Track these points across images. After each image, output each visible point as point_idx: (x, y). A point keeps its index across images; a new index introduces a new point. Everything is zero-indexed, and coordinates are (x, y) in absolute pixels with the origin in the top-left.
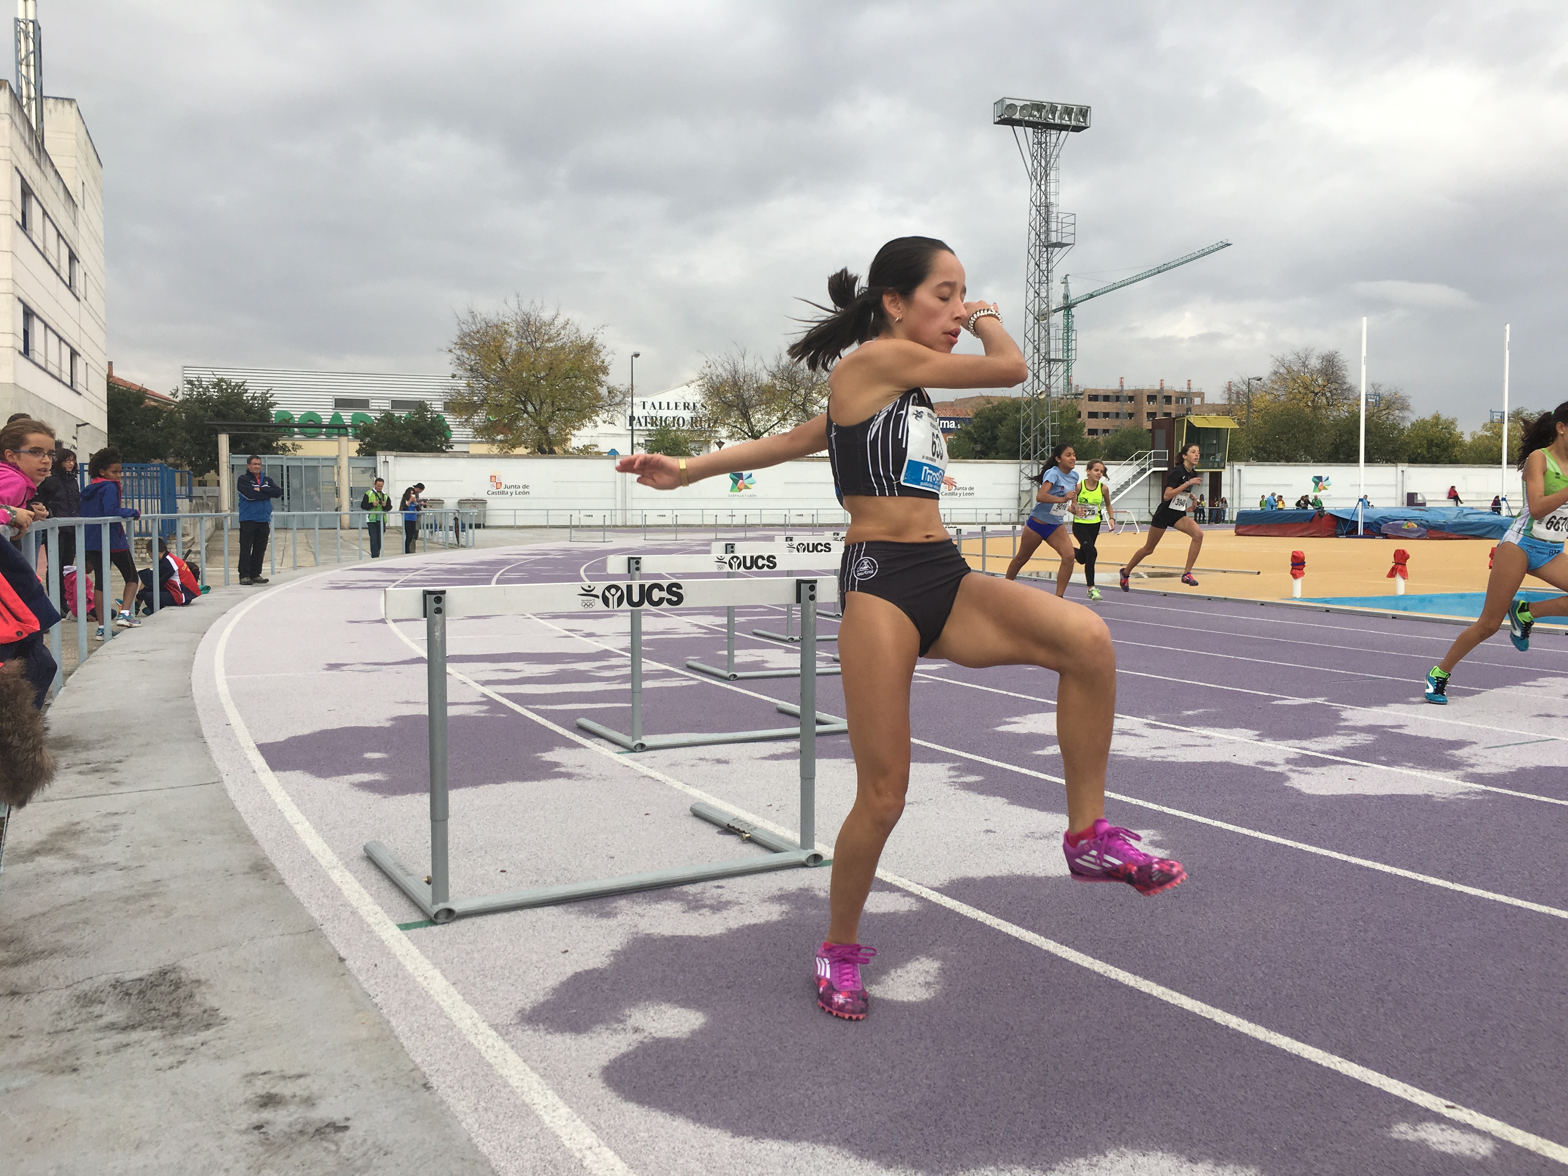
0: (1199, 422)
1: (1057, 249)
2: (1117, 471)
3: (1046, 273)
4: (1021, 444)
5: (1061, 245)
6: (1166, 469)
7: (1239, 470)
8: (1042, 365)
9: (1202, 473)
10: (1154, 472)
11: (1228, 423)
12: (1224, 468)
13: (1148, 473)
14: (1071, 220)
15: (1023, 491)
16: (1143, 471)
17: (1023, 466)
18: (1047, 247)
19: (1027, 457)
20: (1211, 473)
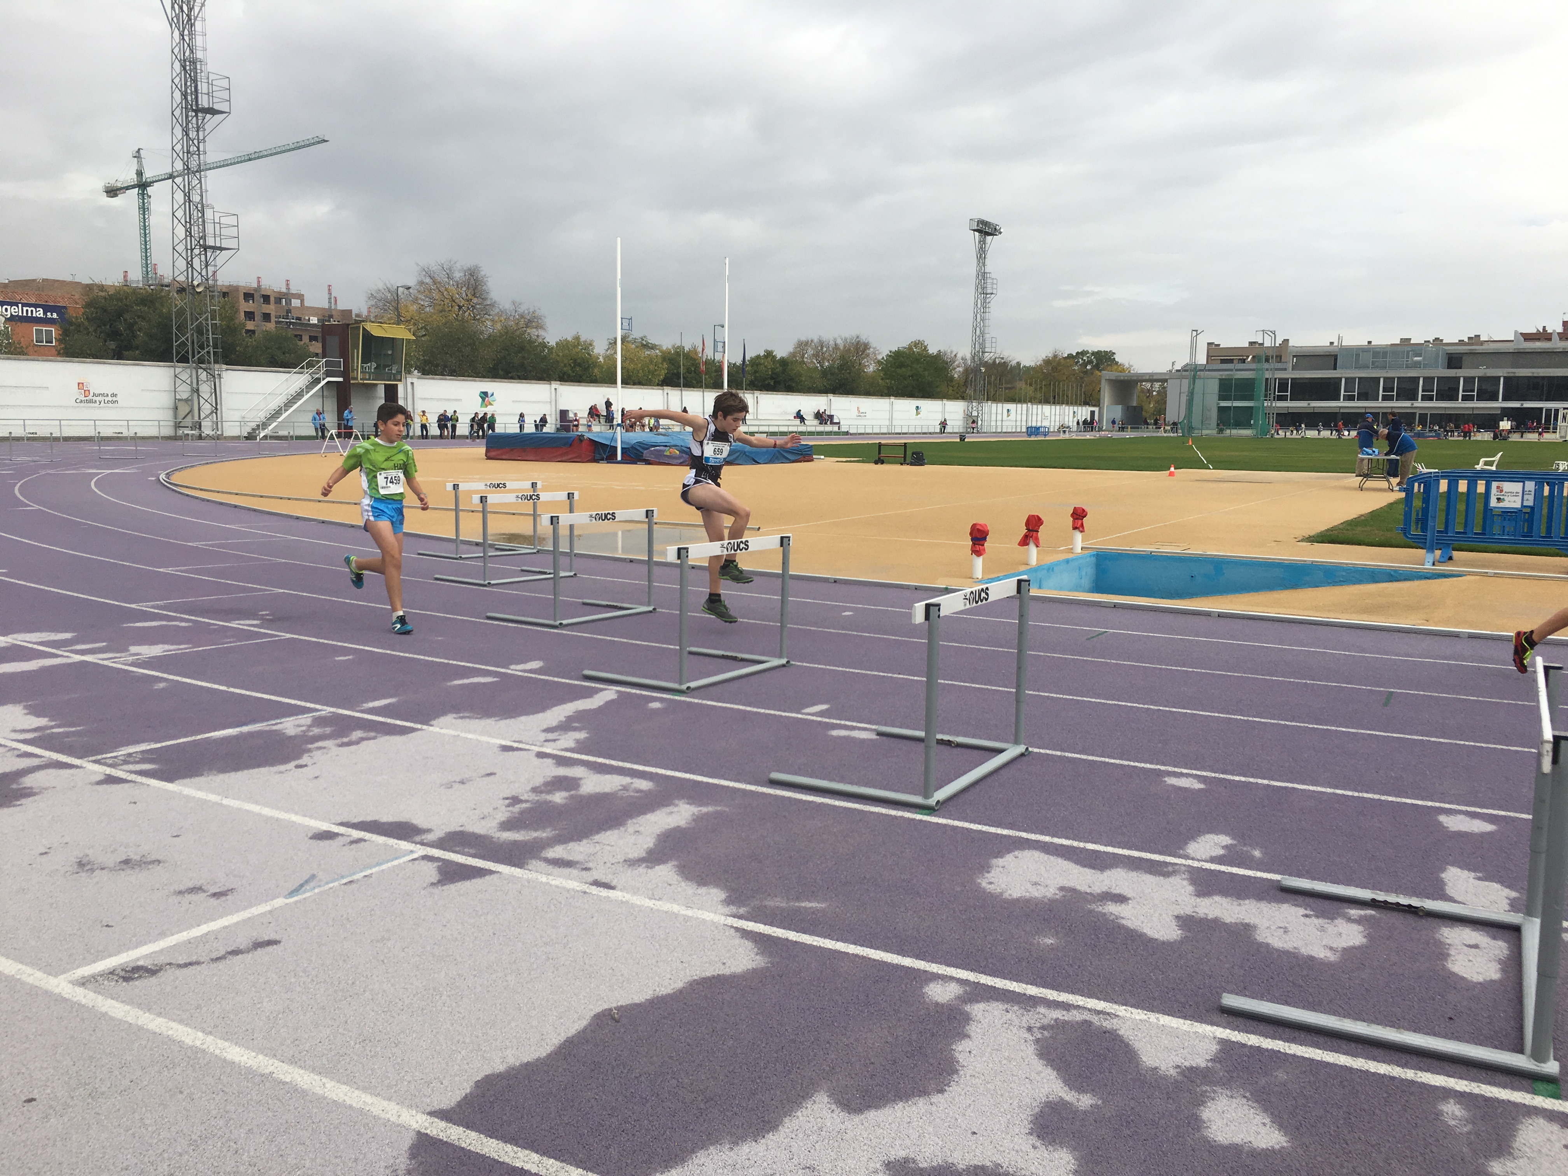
0: (376, 331)
1: (208, 116)
2: (287, 380)
3: (196, 142)
4: (175, 344)
5: (213, 112)
6: (341, 379)
7: (412, 383)
8: (197, 251)
9: (376, 385)
10: (328, 382)
11: (401, 333)
12: (400, 380)
13: (323, 383)
14: (225, 83)
15: (179, 400)
16: (318, 381)
17: (178, 370)
18: (196, 111)
19: (184, 359)
20: (385, 385)
